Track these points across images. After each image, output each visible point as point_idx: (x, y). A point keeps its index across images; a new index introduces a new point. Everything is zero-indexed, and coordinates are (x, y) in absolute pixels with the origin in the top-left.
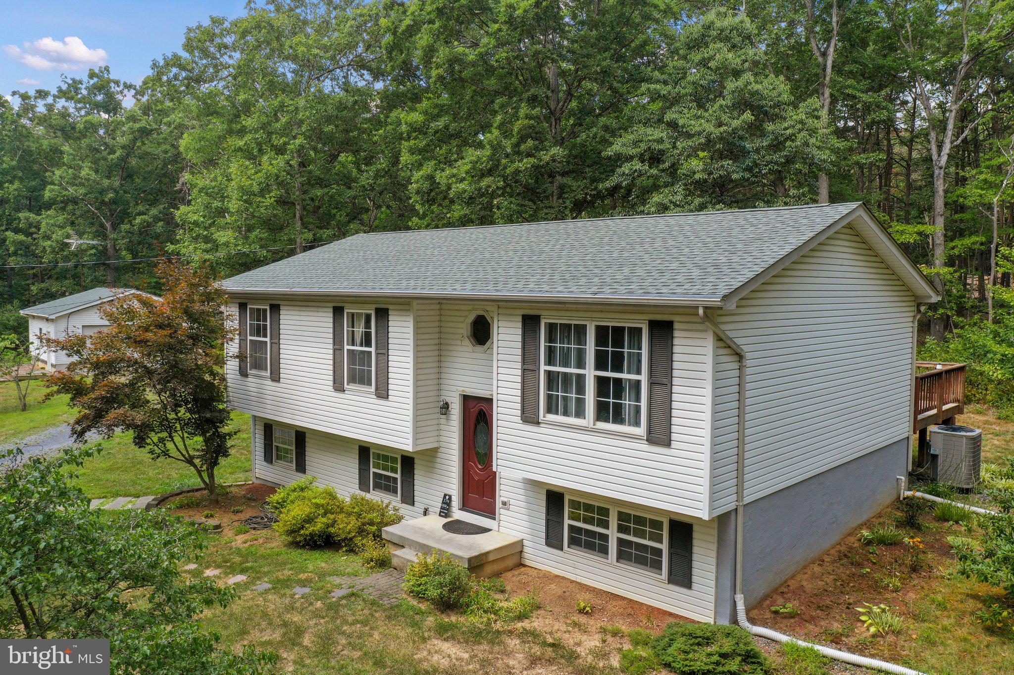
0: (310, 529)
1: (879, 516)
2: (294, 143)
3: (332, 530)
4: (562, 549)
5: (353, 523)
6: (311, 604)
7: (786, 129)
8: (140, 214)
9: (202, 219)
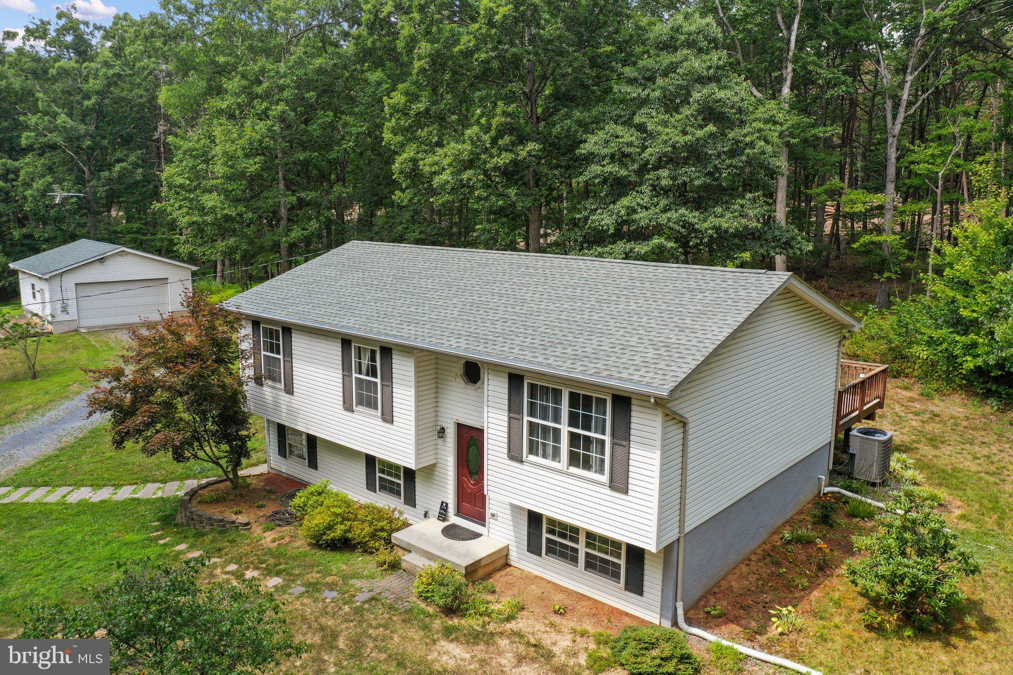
0: (331, 535)
1: (801, 512)
2: (276, 109)
3: (350, 535)
4: (540, 555)
5: (368, 529)
6: (340, 608)
7: (745, 136)
8: (119, 161)
9: (188, 182)
